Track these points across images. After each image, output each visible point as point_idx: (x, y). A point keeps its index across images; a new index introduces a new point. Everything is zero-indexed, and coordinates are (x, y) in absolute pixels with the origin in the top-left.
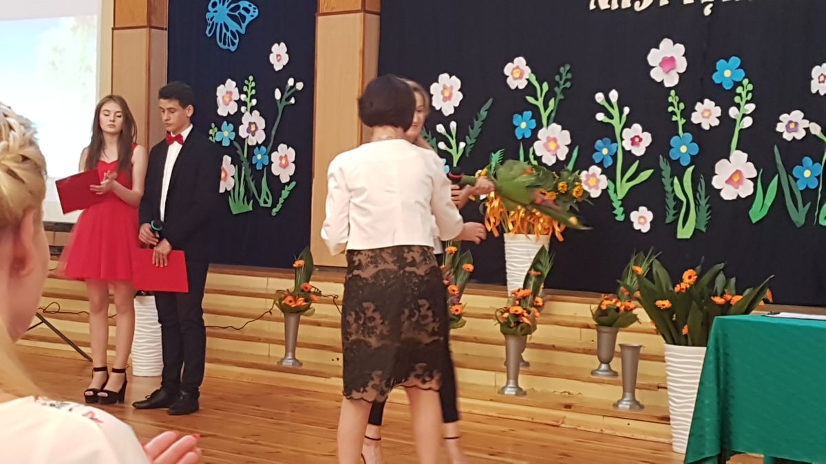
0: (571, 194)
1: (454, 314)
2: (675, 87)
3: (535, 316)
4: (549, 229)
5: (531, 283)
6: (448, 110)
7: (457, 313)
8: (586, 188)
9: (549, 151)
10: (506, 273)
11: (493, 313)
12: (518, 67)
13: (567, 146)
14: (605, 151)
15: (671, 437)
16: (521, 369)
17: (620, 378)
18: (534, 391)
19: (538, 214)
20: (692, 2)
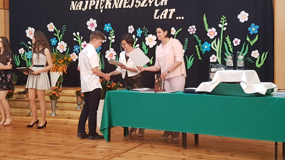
0: (68, 60)
3: (59, 94)
4: (62, 70)
5: (58, 85)
8: (72, 59)
9: (61, 49)
11: (47, 94)
12: (51, 26)
13: (66, 47)
14: (77, 49)
16: (56, 109)
18: (60, 115)
19: (59, 66)
20: (97, 8)
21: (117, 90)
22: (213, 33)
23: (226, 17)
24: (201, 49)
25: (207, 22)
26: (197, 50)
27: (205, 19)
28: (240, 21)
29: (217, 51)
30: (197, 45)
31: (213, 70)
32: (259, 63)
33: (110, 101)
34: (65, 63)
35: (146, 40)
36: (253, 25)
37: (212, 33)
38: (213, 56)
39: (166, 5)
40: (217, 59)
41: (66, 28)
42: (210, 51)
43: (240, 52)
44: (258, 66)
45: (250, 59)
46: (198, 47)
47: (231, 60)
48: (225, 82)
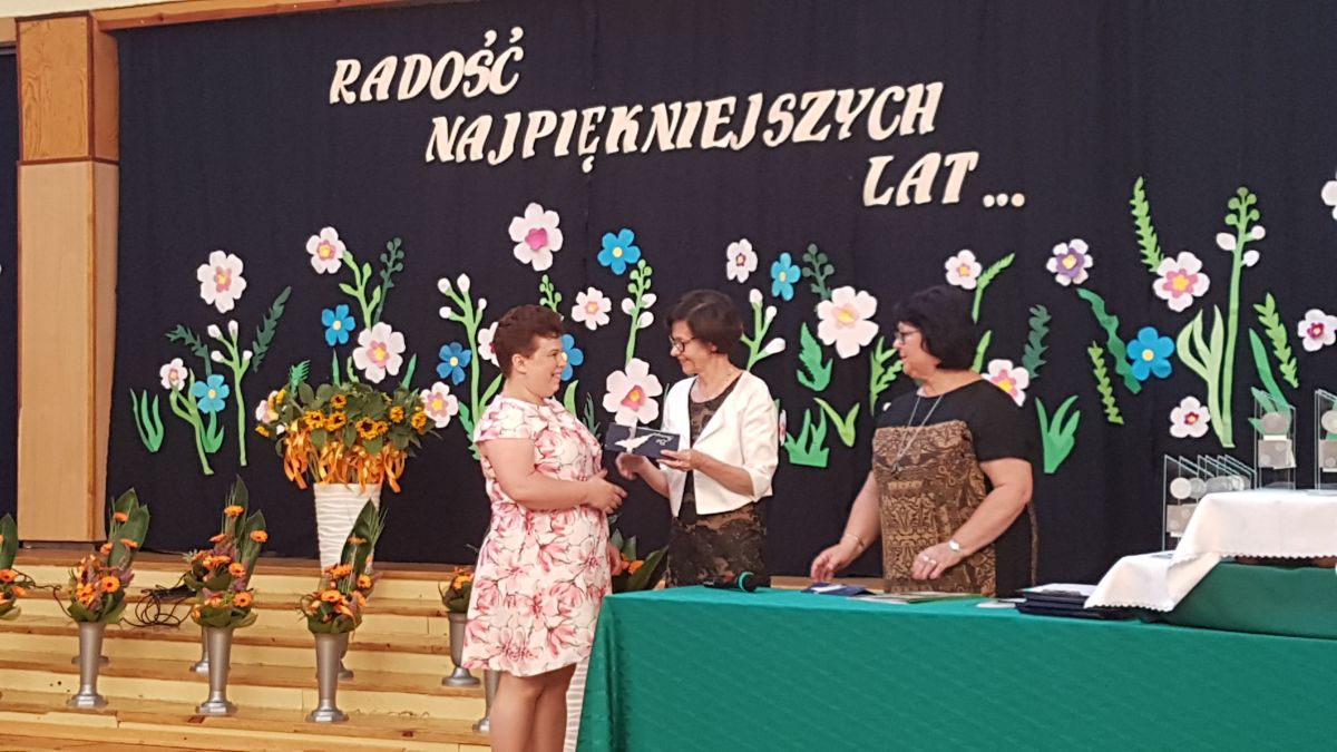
0: (409, 425)
1: (239, 607)
2: (549, 269)
3: (358, 605)
4: (378, 474)
5: (353, 556)
6: (225, 305)
7: (242, 605)
8: (430, 414)
9: (375, 362)
10: (317, 542)
11: (297, 600)
12: (326, 242)
13: (401, 354)
14: (454, 362)
16: (340, 681)
17: (482, 687)
18: (361, 714)
19: (362, 453)
20: (566, 152)
22: (1186, 282)
23: (1257, 196)
24: (1122, 368)
25: (1151, 224)
26: (1100, 372)
27: (1141, 208)
28: (1335, 215)
29: (1210, 375)
30: (1099, 346)
31: (1180, 487)
33: (619, 648)
34: (392, 437)
35: (820, 315)
38: (1190, 403)
39: (928, 134)
40: (1209, 423)
41: (401, 255)
42: (1170, 378)
46: (1101, 356)
47: (1284, 438)
48: (1251, 557)
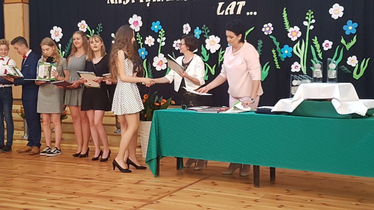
2: (139, 31)
6: (58, 40)
7: (64, 114)
12: (83, 24)
15: (142, 153)
20: (143, 1)
21: (168, 108)
23: (313, 12)
24: (280, 55)
25: (287, 19)
26: (275, 56)
27: (285, 15)
28: (332, 16)
29: (301, 56)
30: (275, 50)
31: (295, 83)
32: (358, 73)
33: (158, 123)
35: (206, 42)
36: (350, 22)
37: (294, 34)
38: (296, 63)
40: (301, 68)
41: (102, 27)
42: (291, 57)
43: (332, 59)
44: (356, 77)
45: (345, 67)
46: (275, 52)
47: (320, 70)
48: (311, 99)
